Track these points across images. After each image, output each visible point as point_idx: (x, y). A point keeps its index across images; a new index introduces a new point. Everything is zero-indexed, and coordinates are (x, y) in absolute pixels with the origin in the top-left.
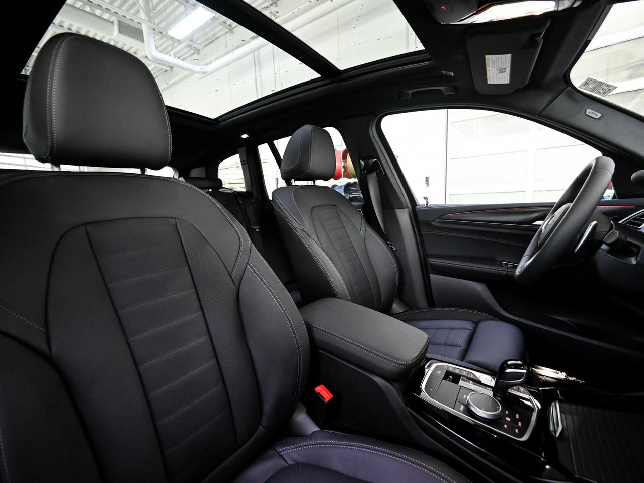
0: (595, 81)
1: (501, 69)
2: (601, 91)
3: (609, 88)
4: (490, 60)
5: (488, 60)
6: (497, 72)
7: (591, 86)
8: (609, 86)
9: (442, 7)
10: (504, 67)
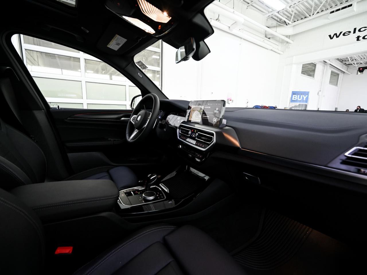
0: (142, 63)
1: (118, 44)
2: (143, 67)
3: (145, 67)
4: (117, 37)
5: (116, 37)
6: (116, 44)
7: (140, 64)
8: (146, 66)
9: (118, 3)
10: (120, 43)
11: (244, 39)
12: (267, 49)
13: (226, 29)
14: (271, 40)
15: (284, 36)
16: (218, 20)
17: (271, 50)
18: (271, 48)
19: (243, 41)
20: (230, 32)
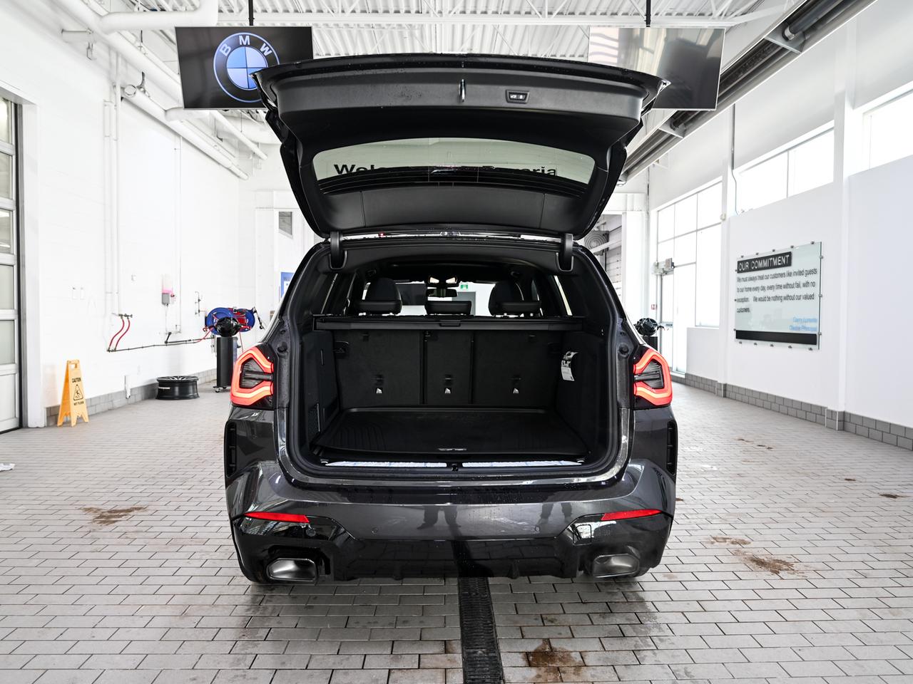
11: (184, 139)
12: (219, 164)
13: (159, 114)
14: (223, 144)
15: (253, 142)
16: (142, 90)
17: (228, 169)
18: (228, 164)
19: (183, 143)
20: (167, 123)
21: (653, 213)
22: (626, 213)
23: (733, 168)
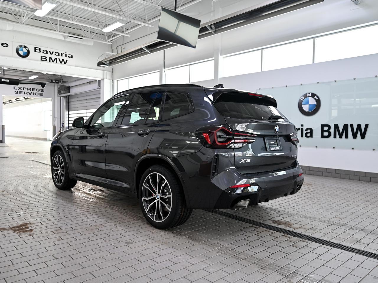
21: (115, 81)
22: (104, 80)
23: (164, 68)
